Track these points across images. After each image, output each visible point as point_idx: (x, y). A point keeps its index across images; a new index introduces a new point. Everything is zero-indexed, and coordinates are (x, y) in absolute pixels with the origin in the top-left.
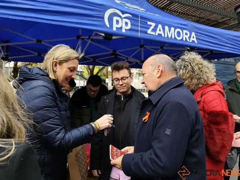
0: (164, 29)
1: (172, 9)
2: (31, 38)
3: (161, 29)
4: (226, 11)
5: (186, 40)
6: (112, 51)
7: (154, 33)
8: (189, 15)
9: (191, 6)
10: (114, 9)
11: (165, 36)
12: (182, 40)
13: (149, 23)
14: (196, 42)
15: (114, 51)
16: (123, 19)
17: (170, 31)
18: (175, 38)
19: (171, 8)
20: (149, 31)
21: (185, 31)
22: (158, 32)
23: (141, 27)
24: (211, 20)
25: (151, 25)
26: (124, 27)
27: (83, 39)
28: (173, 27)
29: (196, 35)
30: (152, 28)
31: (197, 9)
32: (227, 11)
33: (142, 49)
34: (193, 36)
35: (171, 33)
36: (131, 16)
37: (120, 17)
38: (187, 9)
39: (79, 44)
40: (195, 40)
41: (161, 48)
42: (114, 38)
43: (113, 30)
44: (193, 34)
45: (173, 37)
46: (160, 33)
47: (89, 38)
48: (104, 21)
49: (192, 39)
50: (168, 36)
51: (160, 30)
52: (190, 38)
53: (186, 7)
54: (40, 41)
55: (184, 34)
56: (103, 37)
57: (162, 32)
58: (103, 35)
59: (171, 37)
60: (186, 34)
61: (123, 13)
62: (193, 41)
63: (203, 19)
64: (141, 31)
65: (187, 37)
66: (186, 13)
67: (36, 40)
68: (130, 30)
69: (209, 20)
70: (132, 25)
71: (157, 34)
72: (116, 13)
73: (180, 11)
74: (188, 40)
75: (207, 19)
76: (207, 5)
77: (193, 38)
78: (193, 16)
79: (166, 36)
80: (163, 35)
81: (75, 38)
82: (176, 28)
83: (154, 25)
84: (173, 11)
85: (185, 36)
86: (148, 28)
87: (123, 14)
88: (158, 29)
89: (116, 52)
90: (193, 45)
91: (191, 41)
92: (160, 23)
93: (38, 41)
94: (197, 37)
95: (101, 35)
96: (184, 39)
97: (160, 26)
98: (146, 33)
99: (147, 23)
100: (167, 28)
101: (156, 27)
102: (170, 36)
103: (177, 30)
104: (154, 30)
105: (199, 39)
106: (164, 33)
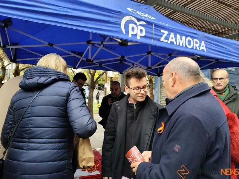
0: (176, 37)
1: (175, 18)
2: (43, 42)
3: (174, 37)
4: (226, 21)
5: (196, 49)
6: (121, 56)
7: (166, 41)
8: (190, 24)
9: (193, 16)
10: (130, 16)
11: (176, 44)
12: (192, 48)
13: (162, 31)
14: (205, 51)
15: (123, 57)
16: (138, 27)
17: (181, 39)
18: (186, 46)
19: (173, 17)
20: (162, 39)
21: (195, 40)
22: (170, 40)
23: (155, 34)
24: (212, 30)
26: (139, 34)
27: (93, 44)
28: (184, 36)
29: (205, 44)
30: (165, 36)
31: (199, 19)
32: (228, 21)
33: (150, 55)
34: (203, 45)
35: (182, 41)
36: (146, 24)
37: (136, 24)
38: (189, 18)
39: (89, 49)
40: (204, 48)
41: (169, 55)
42: (129, 44)
43: (128, 36)
44: (203, 43)
45: (184, 46)
46: (172, 40)
47: (102, 43)
48: (120, 28)
49: (201, 48)
50: (179, 44)
51: (172, 39)
52: (199, 46)
53: (188, 17)
54: (52, 45)
55: (195, 42)
56: (119, 42)
57: (174, 40)
58: (120, 41)
59: (183, 45)
60: (196, 43)
61: (139, 20)
62: (203, 50)
63: (205, 28)
64: (154, 39)
65: (197, 45)
66: (188, 22)
67: (48, 44)
68: (145, 37)
69: (210, 30)
70: (146, 32)
71: (169, 42)
72: (132, 20)
73: (182, 20)
74: (198, 49)
75: (208, 29)
76: (209, 15)
77: (203, 46)
78: (195, 25)
79: (178, 44)
80: (175, 43)
81: (86, 43)
82: (187, 36)
83: (166, 33)
84: (175, 19)
85: (195, 45)
86: (162, 36)
87: (138, 22)
88: (171, 37)
89: (124, 57)
90: (202, 53)
91: (201, 50)
92: (172, 31)
93: (49, 44)
94: (206, 46)
95: (117, 41)
96: (194, 48)
97: (172, 34)
98: (159, 40)
99: (160, 31)
100: (178, 36)
101: (169, 35)
102: (181, 45)
103: (189, 38)
104: (167, 38)
105: (208, 48)
106: (176, 41)
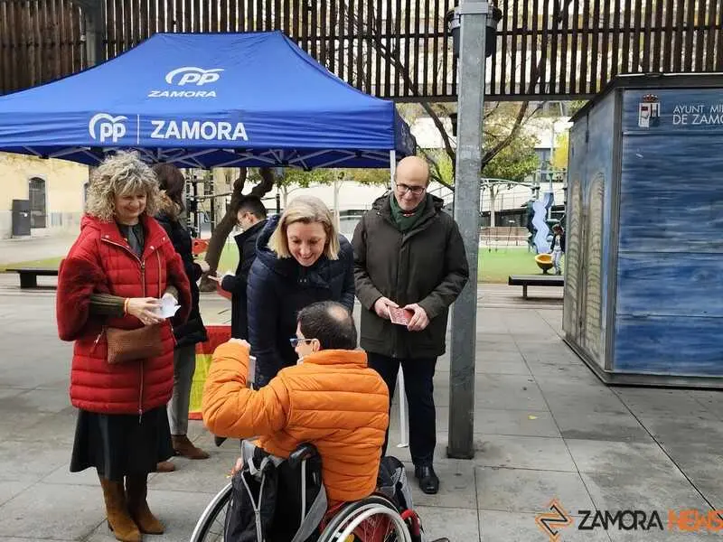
3: (176, 129)
7: (162, 136)
13: (154, 122)
14: (246, 138)
17: (191, 127)
20: (154, 135)
22: (169, 133)
23: (141, 130)
25: (157, 126)
35: (193, 130)
44: (240, 126)
48: (88, 132)
49: (236, 134)
50: (187, 136)
52: (231, 133)
57: (176, 133)
61: (115, 116)
64: (141, 137)
68: (124, 137)
70: (127, 129)
79: (184, 137)
80: (178, 137)
83: (161, 123)
88: (170, 129)
90: (238, 144)
91: (234, 138)
92: (173, 119)
94: (249, 130)
96: (220, 137)
97: (173, 124)
100: (185, 124)
101: (166, 126)
102: (190, 137)
104: (163, 131)
105: (254, 133)
106: (181, 133)
